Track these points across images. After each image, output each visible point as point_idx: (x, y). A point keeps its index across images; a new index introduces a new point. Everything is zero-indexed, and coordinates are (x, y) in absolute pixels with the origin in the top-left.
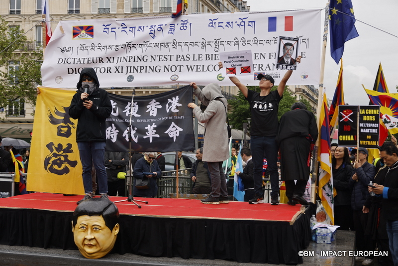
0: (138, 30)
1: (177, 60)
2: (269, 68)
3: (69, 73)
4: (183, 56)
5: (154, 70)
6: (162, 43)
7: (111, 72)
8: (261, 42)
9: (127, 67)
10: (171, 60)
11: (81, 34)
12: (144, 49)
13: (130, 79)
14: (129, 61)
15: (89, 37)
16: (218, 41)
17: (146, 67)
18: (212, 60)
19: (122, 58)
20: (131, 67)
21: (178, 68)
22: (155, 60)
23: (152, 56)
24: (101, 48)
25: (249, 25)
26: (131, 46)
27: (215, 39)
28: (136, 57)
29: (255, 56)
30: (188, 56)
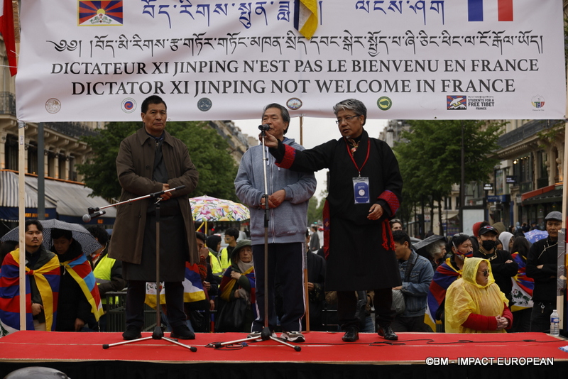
0: (216, 11)
1: (297, 70)
2: (473, 87)
4: (308, 62)
5: (251, 88)
6: (266, 38)
7: (162, 92)
8: (455, 40)
9: (197, 82)
10: (284, 70)
11: (97, 15)
12: (231, 47)
13: (205, 104)
14: (201, 71)
15: (114, 22)
16: (375, 35)
17: (236, 82)
18: (365, 70)
19: (185, 65)
20: (204, 82)
21: (300, 85)
22: (252, 69)
23: (246, 62)
24: (140, 44)
25: (432, 8)
26: (203, 41)
27: (370, 33)
28: (214, 64)
29: (447, 66)
30: (318, 63)
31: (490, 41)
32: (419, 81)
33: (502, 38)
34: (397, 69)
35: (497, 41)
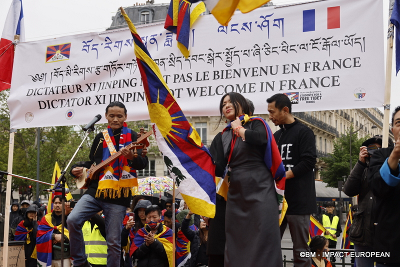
0: (126, 44)
1: (175, 82)
2: (305, 84)
3: (41, 108)
4: (183, 75)
5: (144, 97)
6: (156, 60)
7: (90, 104)
8: (292, 48)
9: (111, 95)
10: (166, 82)
11: (56, 55)
12: (133, 69)
14: (114, 87)
15: (65, 58)
16: (231, 50)
17: (135, 93)
18: (222, 78)
19: (105, 84)
20: (115, 95)
21: (176, 93)
24: (78, 71)
25: (274, 25)
26: (117, 67)
27: (227, 49)
28: (122, 82)
29: (285, 69)
30: (189, 75)
31: (320, 46)
32: (262, 83)
33: (330, 43)
34: (246, 75)
35: (327, 45)
